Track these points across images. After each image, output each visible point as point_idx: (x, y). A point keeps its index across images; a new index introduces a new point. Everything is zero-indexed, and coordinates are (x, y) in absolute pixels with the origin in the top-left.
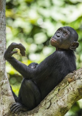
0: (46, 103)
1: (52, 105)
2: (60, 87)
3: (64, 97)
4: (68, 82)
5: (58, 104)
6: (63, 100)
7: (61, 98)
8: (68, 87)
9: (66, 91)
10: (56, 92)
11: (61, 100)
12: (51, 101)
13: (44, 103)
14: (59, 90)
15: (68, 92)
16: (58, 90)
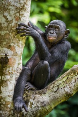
0: (53, 87)
1: (59, 90)
2: (69, 76)
3: (71, 85)
4: (76, 73)
5: (64, 90)
6: (70, 88)
7: (68, 85)
8: (76, 77)
9: (73, 80)
10: (65, 79)
11: (68, 87)
12: (59, 86)
13: (52, 86)
14: (68, 78)
15: (75, 81)
16: (66, 78)
